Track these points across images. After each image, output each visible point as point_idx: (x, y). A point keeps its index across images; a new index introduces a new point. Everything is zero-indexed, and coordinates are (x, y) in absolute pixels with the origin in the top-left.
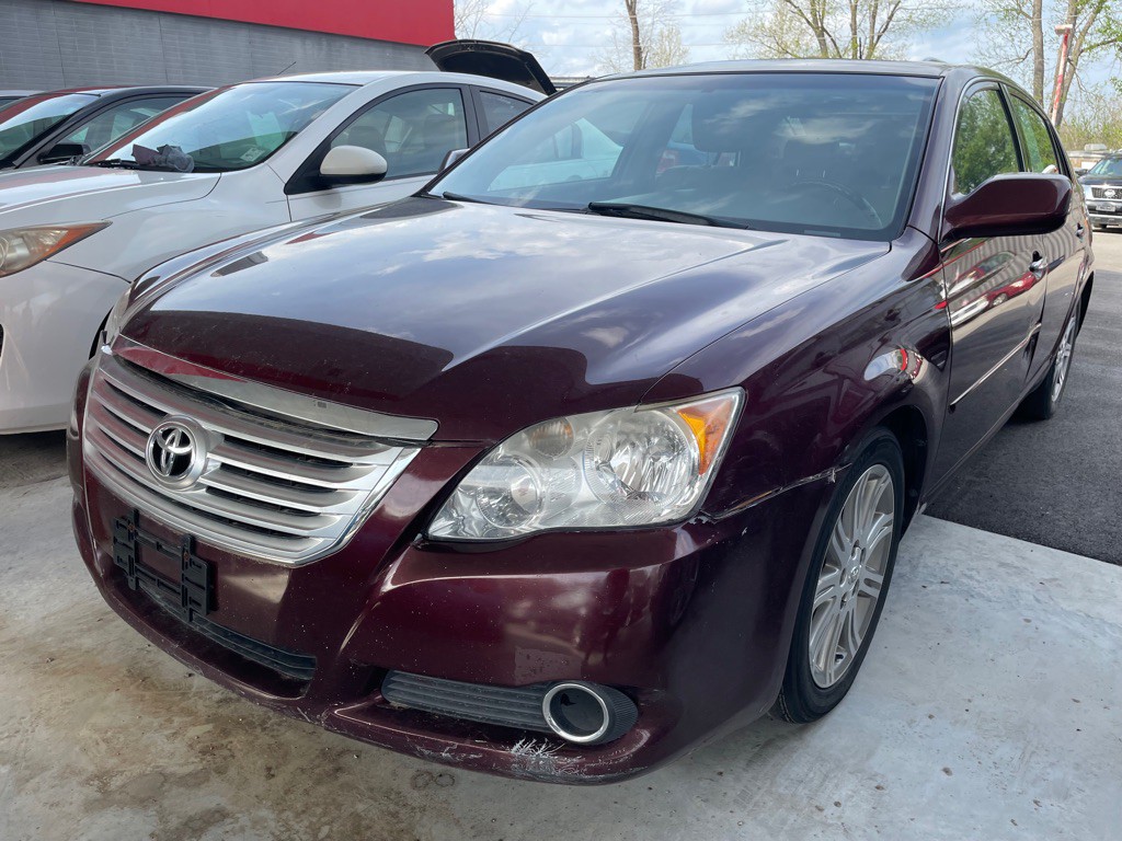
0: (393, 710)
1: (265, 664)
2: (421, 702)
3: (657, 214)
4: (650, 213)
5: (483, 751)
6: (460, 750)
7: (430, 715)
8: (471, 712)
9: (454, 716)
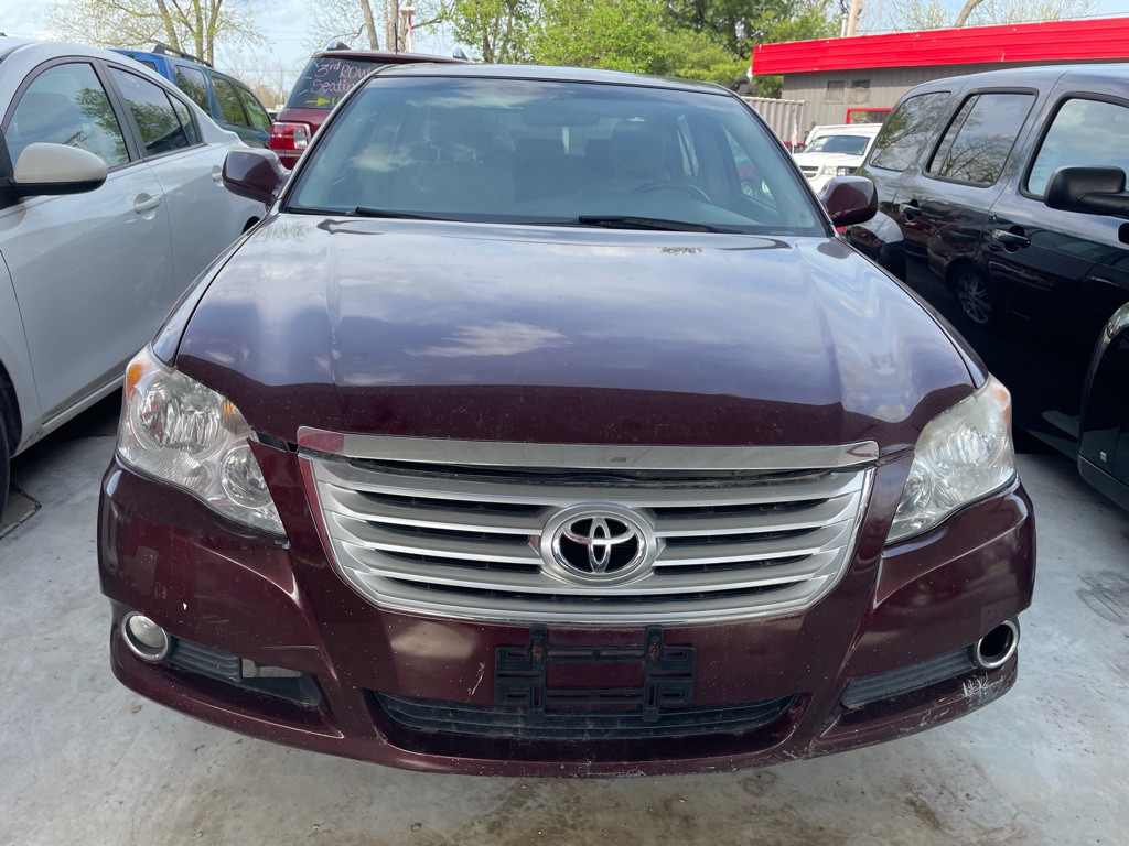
0: (857, 712)
1: (703, 732)
2: (872, 695)
3: (655, 225)
4: (648, 223)
5: (948, 706)
6: (934, 713)
7: (888, 700)
8: (915, 683)
9: (903, 693)
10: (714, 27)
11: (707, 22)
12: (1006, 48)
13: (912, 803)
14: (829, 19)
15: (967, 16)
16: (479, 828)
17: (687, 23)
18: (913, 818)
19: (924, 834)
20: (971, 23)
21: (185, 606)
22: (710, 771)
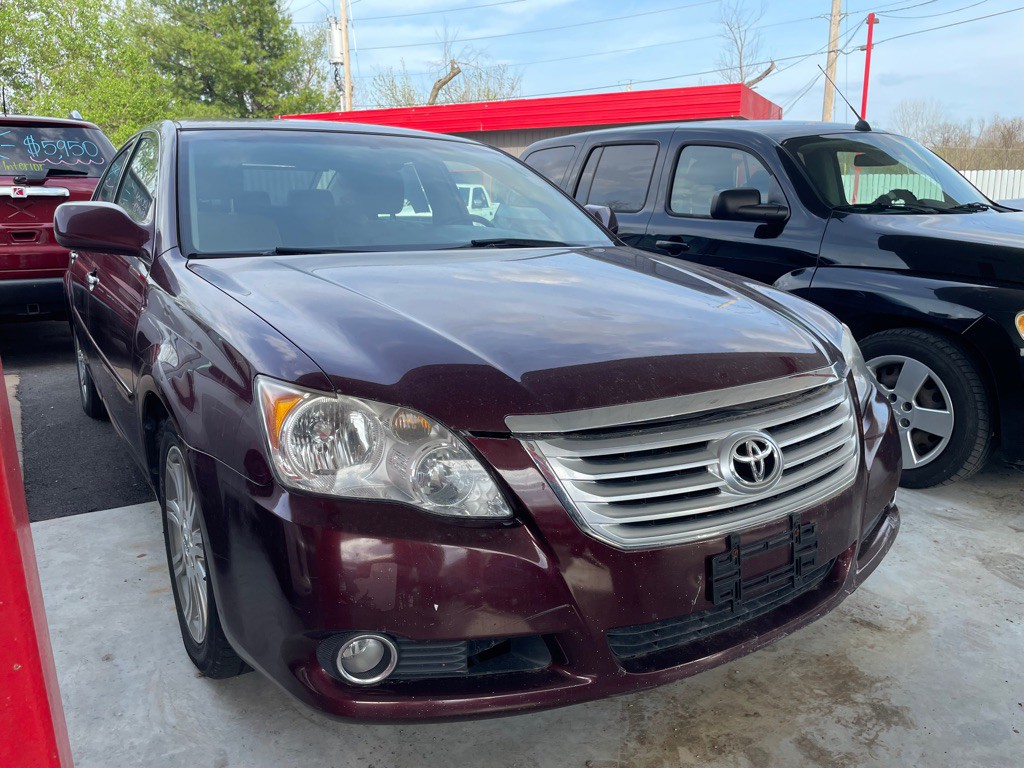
10: (224, 99)
11: (217, 95)
12: (484, 120)
13: (855, 621)
14: (326, 95)
15: (436, 96)
16: (632, 745)
17: (196, 95)
18: (864, 630)
19: (878, 636)
20: (442, 100)
21: (436, 606)
22: (818, 618)
